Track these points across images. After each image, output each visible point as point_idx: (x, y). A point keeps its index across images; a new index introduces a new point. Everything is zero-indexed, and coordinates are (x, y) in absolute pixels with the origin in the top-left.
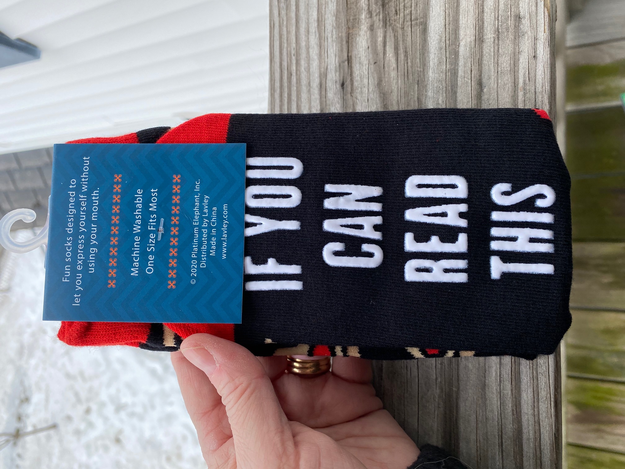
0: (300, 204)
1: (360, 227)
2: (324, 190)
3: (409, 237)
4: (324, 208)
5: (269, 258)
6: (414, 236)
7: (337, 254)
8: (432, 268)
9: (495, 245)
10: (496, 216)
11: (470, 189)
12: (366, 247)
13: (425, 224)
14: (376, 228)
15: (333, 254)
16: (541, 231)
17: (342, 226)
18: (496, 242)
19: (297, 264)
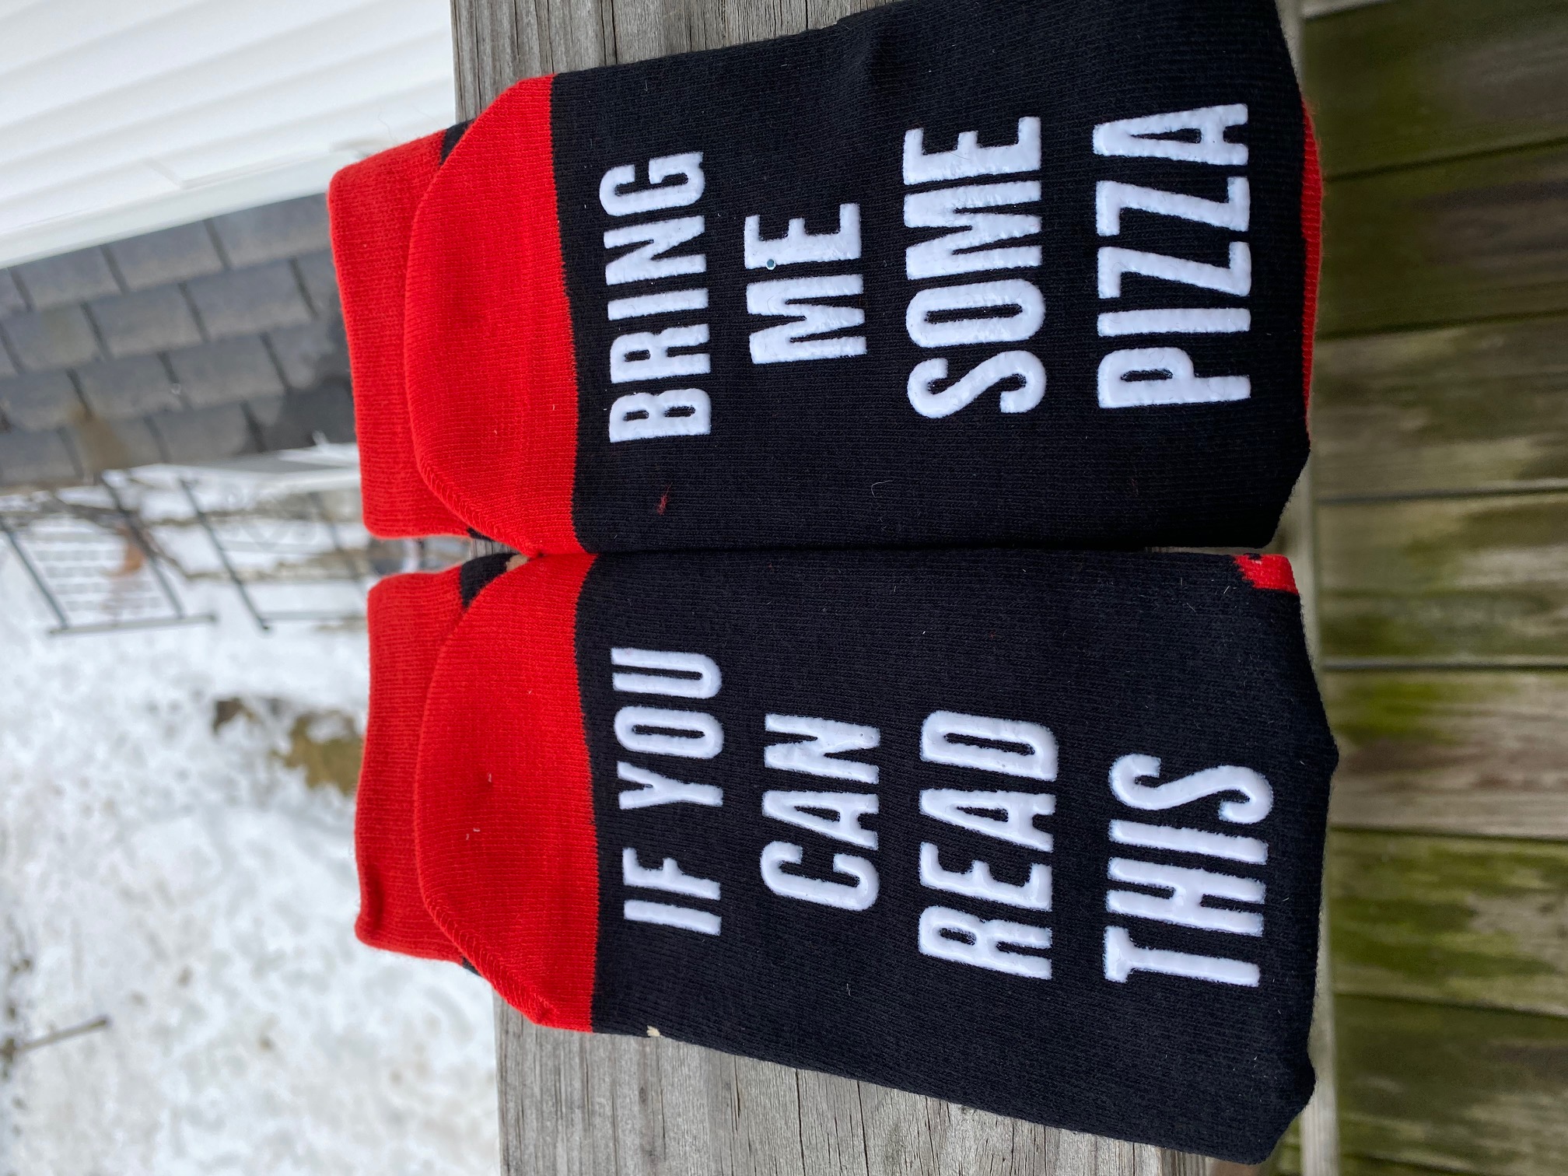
0: (722, 752)
1: (831, 815)
2: (763, 727)
3: (928, 855)
4: (766, 766)
5: (666, 857)
6: (939, 854)
7: (787, 868)
8: (973, 934)
9: (1117, 902)
10: (1121, 832)
11: (1064, 761)
12: (842, 863)
13: (961, 831)
14: (865, 821)
15: (780, 867)
16: (1232, 880)
17: (798, 809)
18: (1121, 893)
19: (713, 879)
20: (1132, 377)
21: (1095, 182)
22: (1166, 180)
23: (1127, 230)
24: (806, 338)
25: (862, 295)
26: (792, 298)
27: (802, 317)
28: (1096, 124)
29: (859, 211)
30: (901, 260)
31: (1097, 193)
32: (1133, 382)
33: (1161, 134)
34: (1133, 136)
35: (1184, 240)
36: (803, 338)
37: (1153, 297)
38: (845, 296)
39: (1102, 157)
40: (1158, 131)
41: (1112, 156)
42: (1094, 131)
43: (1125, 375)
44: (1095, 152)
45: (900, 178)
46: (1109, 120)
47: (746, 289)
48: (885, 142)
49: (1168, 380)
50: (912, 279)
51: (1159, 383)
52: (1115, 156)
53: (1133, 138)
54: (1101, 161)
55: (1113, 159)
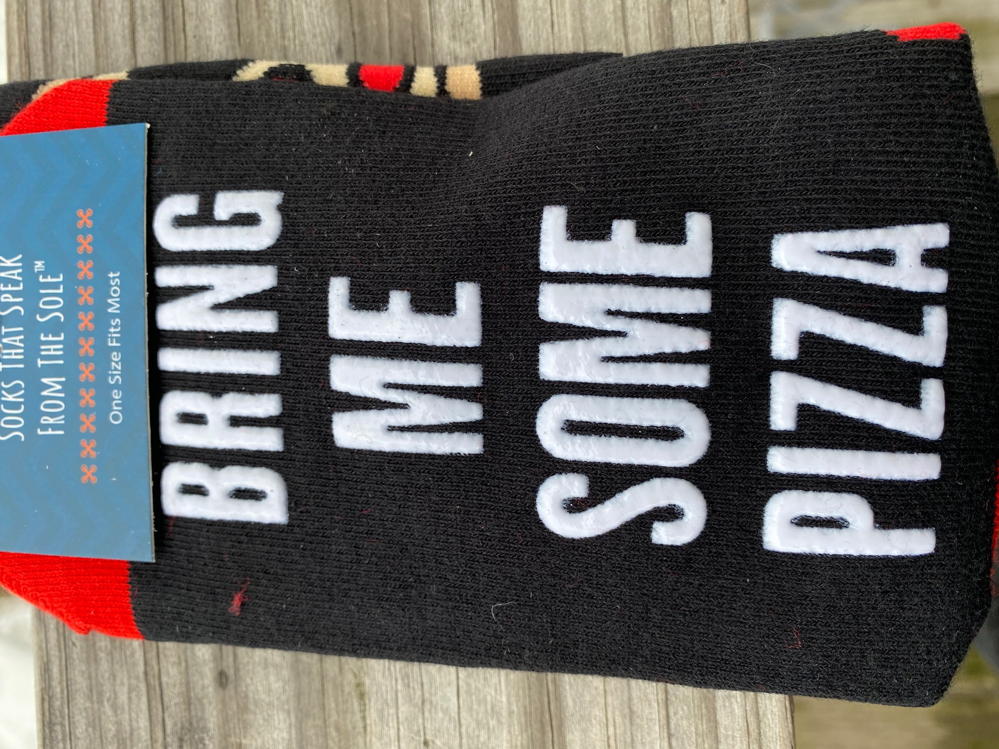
20: (805, 522)
21: (772, 299)
22: (854, 305)
23: (806, 356)
24: (407, 428)
25: (481, 387)
26: (392, 382)
27: (404, 405)
28: (776, 233)
29: (479, 292)
30: (533, 356)
31: (774, 312)
32: (805, 528)
33: (850, 253)
34: (819, 252)
35: (870, 374)
36: (404, 427)
37: (833, 436)
38: (460, 388)
39: (780, 271)
40: (848, 248)
41: (792, 272)
42: (773, 241)
43: (795, 519)
44: (774, 265)
45: (535, 261)
46: (792, 230)
47: (328, 360)
48: (516, 215)
49: (844, 530)
50: (546, 379)
51: (833, 532)
52: (796, 272)
53: (819, 255)
54: (781, 276)
55: (795, 275)
